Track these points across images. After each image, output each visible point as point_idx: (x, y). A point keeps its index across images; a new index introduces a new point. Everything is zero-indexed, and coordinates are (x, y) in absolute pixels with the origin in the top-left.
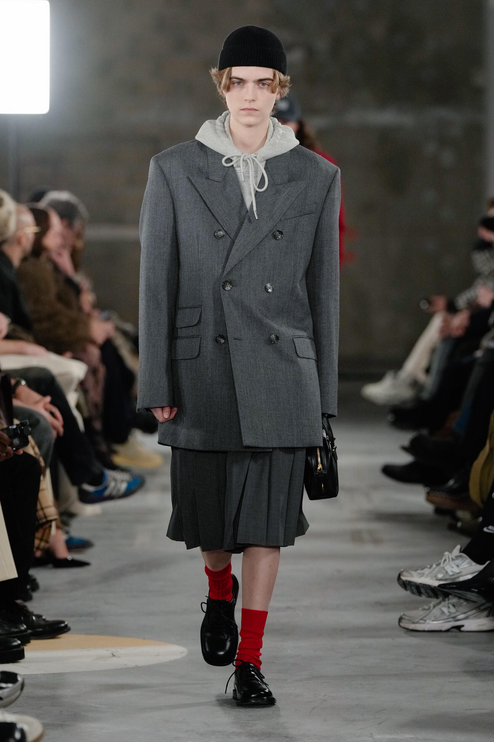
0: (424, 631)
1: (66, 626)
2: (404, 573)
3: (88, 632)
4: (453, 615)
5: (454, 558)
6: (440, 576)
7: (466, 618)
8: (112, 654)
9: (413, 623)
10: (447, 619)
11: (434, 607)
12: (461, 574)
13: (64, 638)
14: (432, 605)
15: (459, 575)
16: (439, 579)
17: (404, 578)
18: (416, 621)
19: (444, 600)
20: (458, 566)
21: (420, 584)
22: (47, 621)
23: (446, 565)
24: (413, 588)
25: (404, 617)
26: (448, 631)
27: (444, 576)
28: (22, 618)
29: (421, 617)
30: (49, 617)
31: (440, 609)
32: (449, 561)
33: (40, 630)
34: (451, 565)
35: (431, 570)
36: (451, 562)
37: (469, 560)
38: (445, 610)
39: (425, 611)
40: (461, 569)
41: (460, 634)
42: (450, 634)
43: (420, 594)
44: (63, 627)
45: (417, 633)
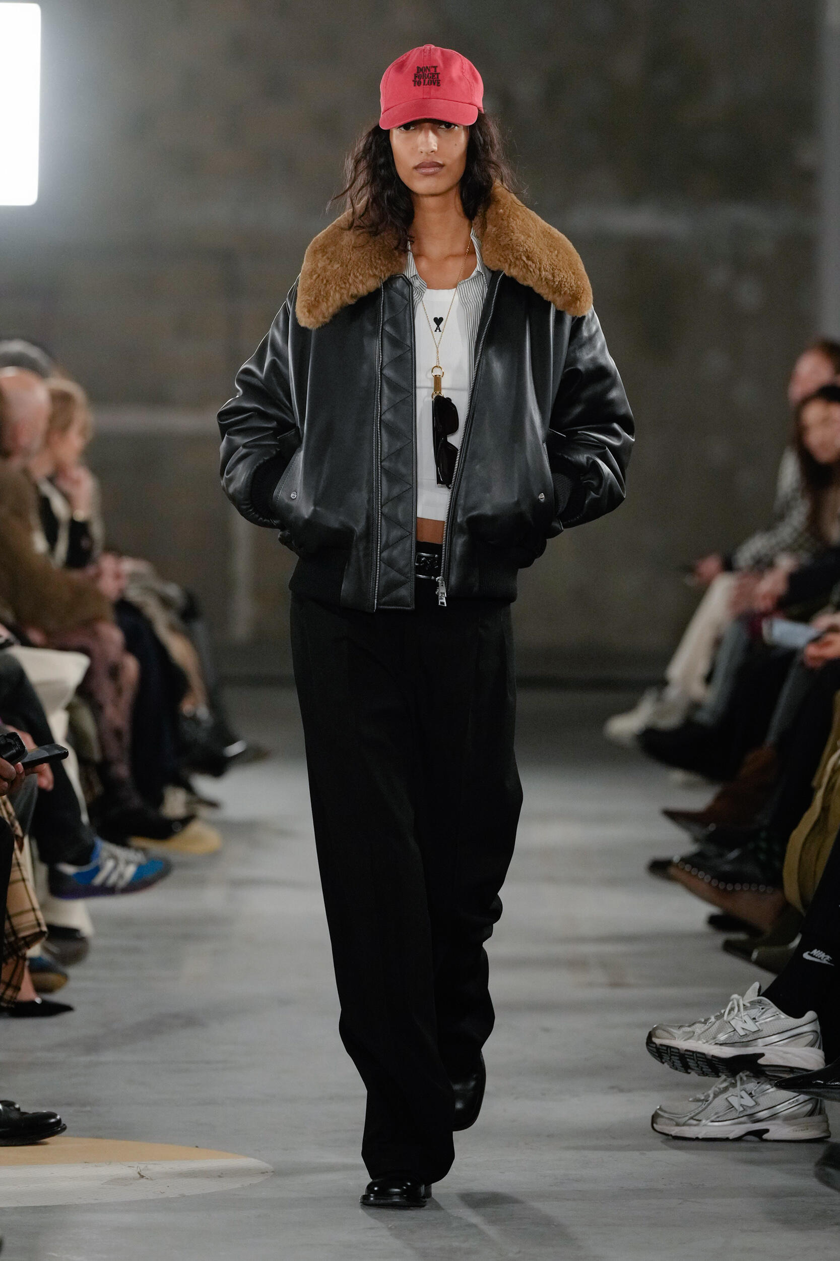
0: (697, 1139)
1: (59, 1121)
2: (659, 1032)
4: (749, 1112)
5: (748, 1005)
6: (722, 1037)
7: (773, 1117)
8: (139, 1174)
9: (678, 1125)
10: (740, 1118)
11: (716, 1096)
13: (54, 1142)
15: (756, 1036)
16: (721, 1043)
17: (657, 1041)
18: (683, 1120)
19: (734, 1085)
20: (754, 1019)
21: (687, 1050)
22: (25, 1113)
23: (733, 1019)
24: (675, 1059)
25: (659, 1112)
26: (739, 1139)
27: (730, 1037)
29: (693, 1114)
30: (28, 1106)
31: (727, 1100)
32: (739, 1010)
34: (741, 1017)
35: (706, 1027)
36: (743, 1013)
37: (774, 1009)
38: (735, 1101)
39: (700, 1103)
40: (762, 1023)
41: (762, 1145)
42: (743, 1144)
43: (686, 1068)
44: (53, 1123)
45: (685, 1143)
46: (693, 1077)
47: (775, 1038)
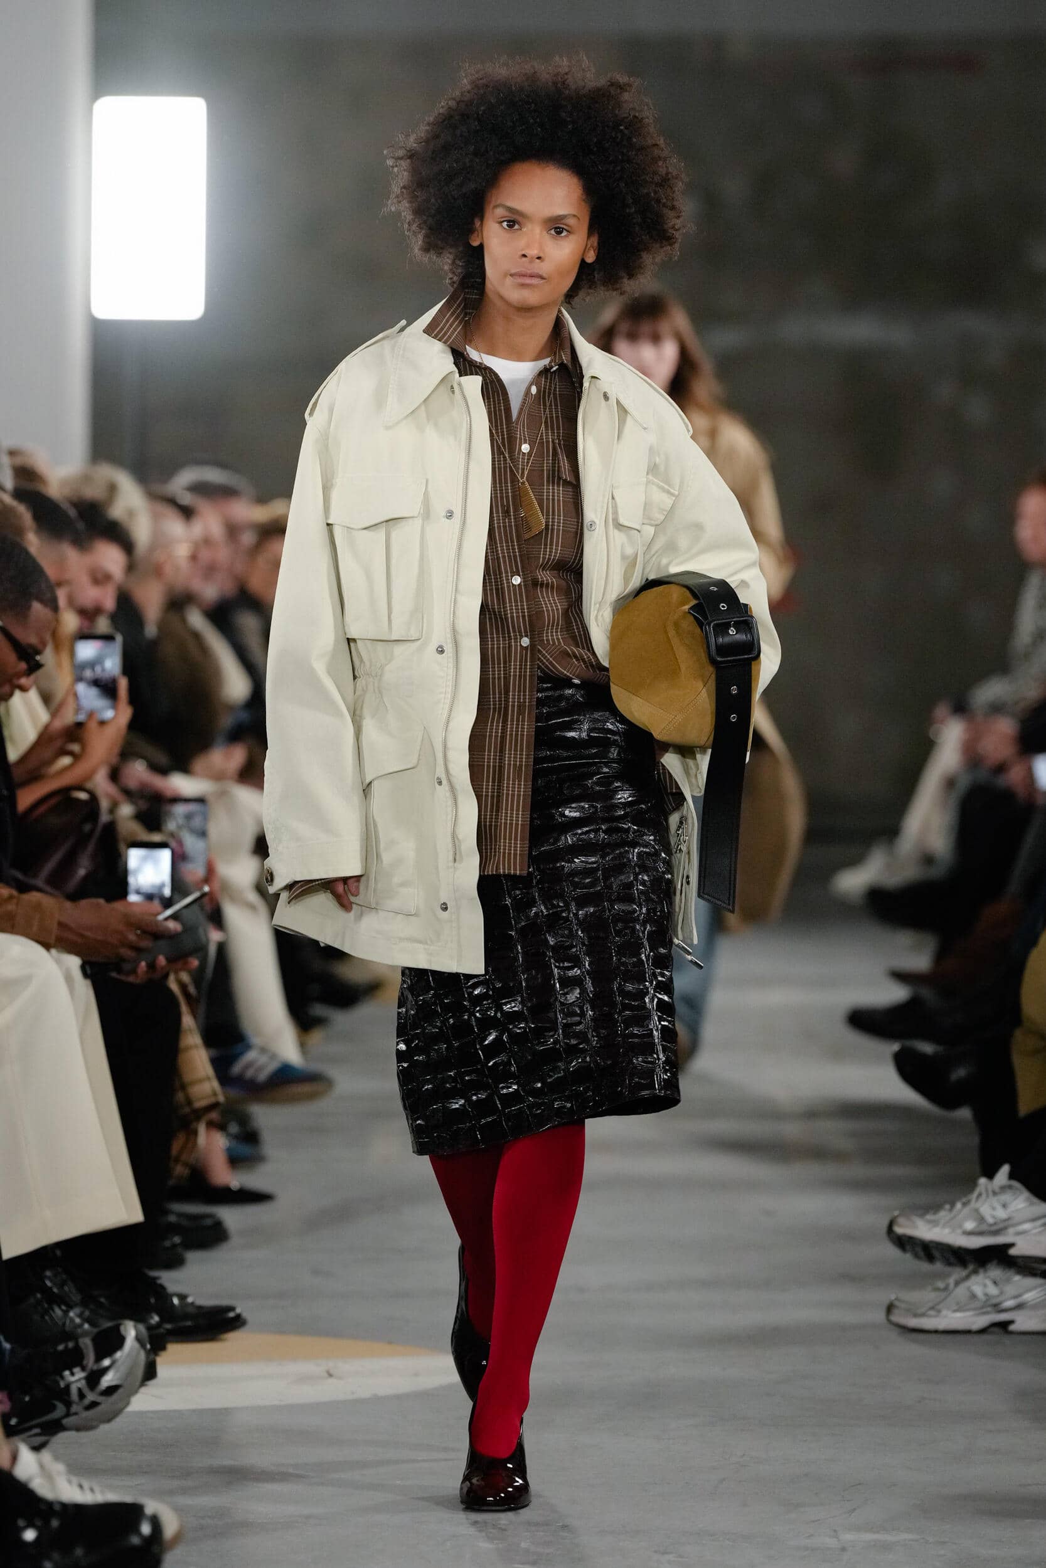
0: (936, 1332)
1: (239, 1315)
2: (901, 1220)
3: (280, 1329)
4: (994, 1301)
5: (997, 1190)
6: (970, 1225)
7: (1019, 1307)
8: (328, 1372)
9: (916, 1315)
10: (982, 1307)
11: (957, 1283)
12: (1010, 1222)
13: (234, 1340)
14: (951, 1281)
15: (1006, 1224)
16: (969, 1232)
17: (899, 1230)
18: (922, 1310)
19: (975, 1272)
20: (1004, 1206)
21: (931, 1242)
22: (200, 1308)
23: (981, 1205)
24: (919, 1250)
25: (897, 1303)
26: (983, 1331)
27: (978, 1225)
28: (153, 1300)
29: (931, 1304)
31: (969, 1289)
32: (988, 1196)
33: (189, 1323)
34: (990, 1204)
35: (952, 1215)
36: (992, 1199)
37: (1026, 1194)
38: (978, 1290)
39: (939, 1292)
40: (1012, 1211)
41: (1007, 1340)
42: (985, 1337)
43: (930, 1258)
44: (232, 1318)
45: (921, 1336)
46: (938, 1266)
47: (1027, 1226)
